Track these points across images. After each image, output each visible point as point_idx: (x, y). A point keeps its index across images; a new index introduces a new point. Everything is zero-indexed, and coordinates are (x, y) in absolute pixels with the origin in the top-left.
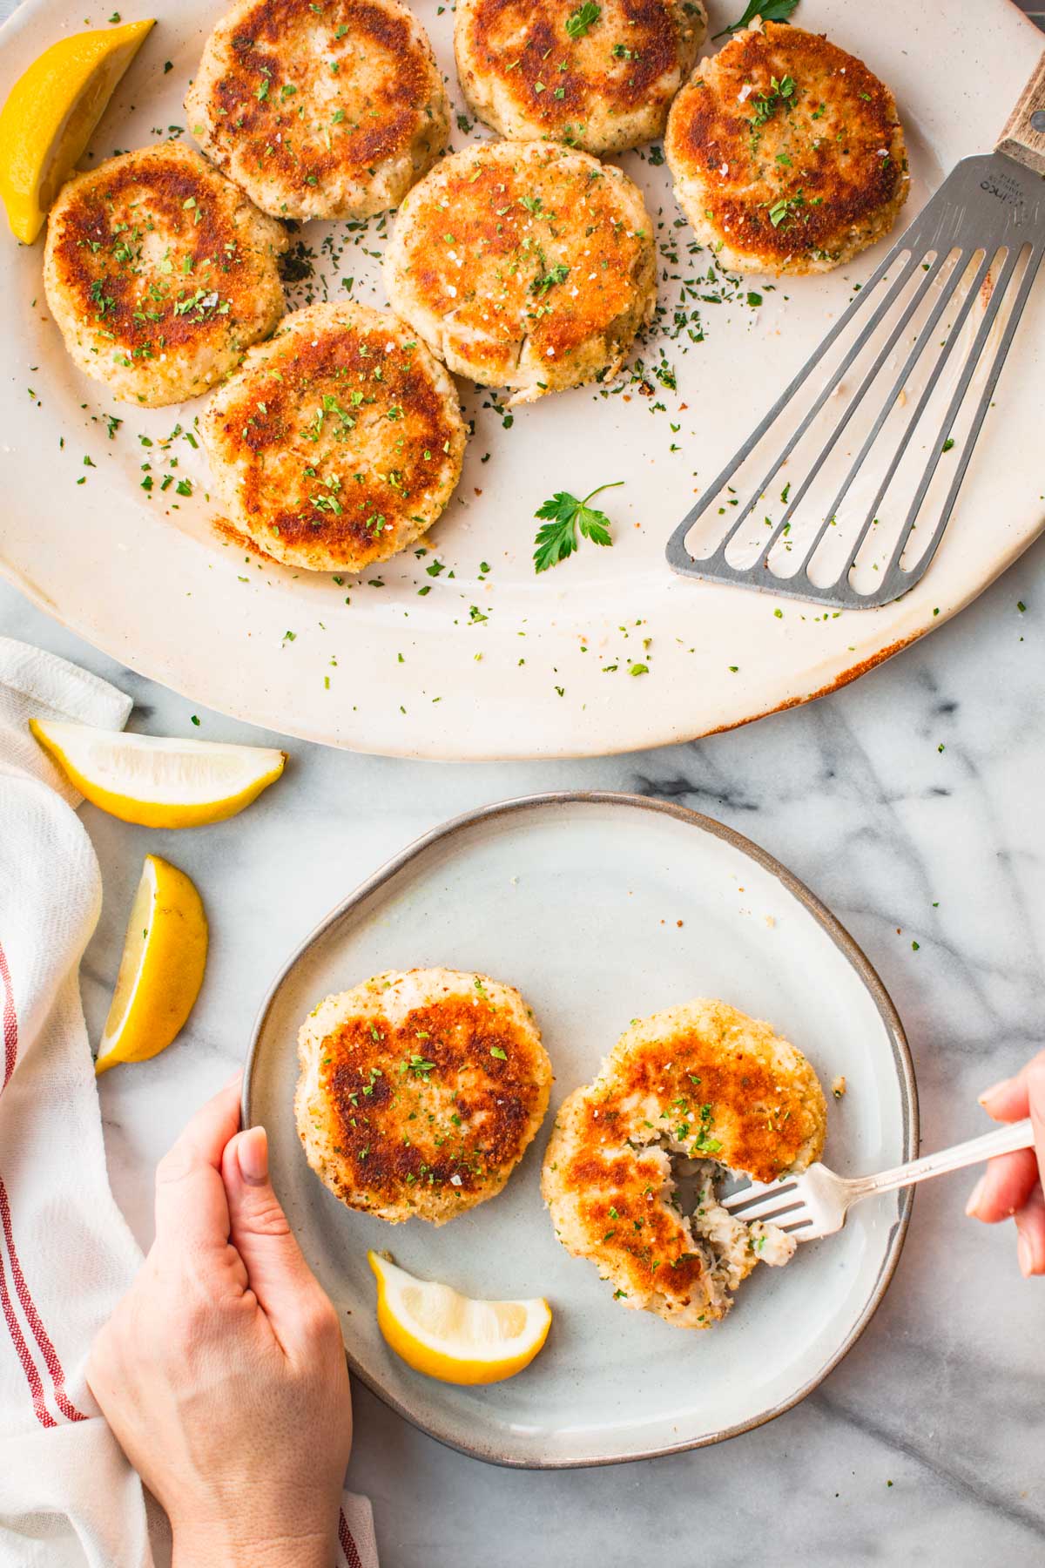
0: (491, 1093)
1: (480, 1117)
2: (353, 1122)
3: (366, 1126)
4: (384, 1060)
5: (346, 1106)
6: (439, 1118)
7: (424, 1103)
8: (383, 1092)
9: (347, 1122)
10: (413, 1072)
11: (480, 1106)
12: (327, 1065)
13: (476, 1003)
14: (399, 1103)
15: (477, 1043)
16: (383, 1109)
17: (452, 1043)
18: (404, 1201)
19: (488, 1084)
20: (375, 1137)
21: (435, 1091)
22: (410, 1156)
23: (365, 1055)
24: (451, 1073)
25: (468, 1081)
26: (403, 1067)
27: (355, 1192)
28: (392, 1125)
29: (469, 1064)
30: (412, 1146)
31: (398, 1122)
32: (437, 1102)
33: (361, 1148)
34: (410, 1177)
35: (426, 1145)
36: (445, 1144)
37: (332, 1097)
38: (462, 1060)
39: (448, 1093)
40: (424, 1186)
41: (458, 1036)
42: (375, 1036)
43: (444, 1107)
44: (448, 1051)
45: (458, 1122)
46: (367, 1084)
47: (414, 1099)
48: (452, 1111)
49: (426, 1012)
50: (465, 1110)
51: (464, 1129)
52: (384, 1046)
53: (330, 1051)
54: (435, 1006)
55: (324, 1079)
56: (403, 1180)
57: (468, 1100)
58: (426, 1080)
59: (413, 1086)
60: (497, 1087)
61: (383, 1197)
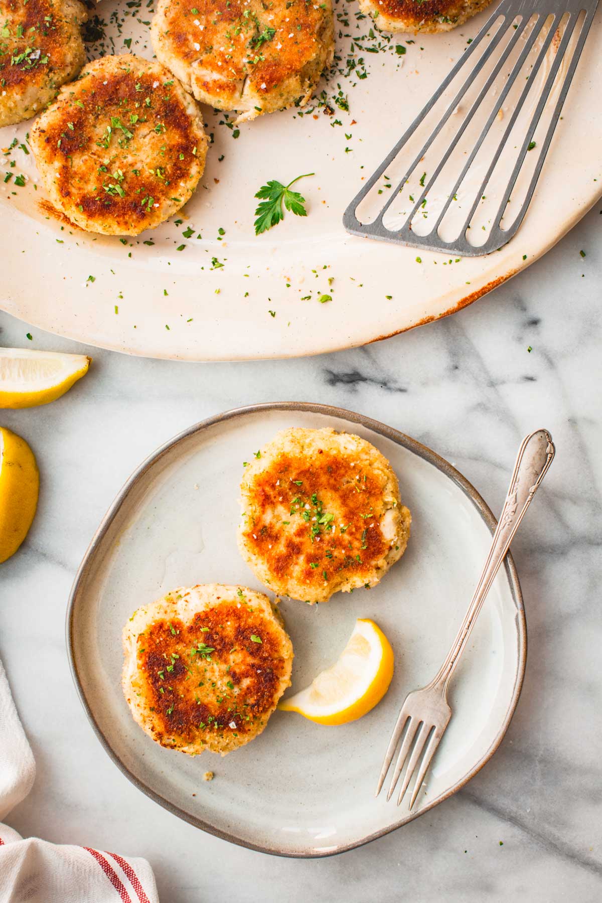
0: (253, 666)
1: (246, 682)
2: (162, 690)
3: (170, 692)
4: (180, 647)
5: (156, 680)
6: (219, 683)
7: (208, 675)
8: (180, 669)
9: (158, 690)
10: (200, 655)
11: (246, 675)
12: (142, 653)
13: (239, 606)
14: (192, 676)
15: (242, 633)
16: (181, 680)
17: (225, 633)
18: (199, 741)
19: (250, 660)
20: (177, 699)
21: (215, 666)
22: (201, 710)
23: (167, 645)
24: (225, 654)
25: (237, 658)
26: (193, 651)
27: (166, 736)
28: (188, 691)
29: (237, 647)
30: (202, 704)
31: (192, 688)
32: (217, 674)
33: (167, 707)
34: (202, 725)
35: (211, 703)
36: (223, 701)
37: (146, 674)
38: (232, 645)
39: (224, 667)
40: (211, 730)
41: (229, 629)
42: (173, 632)
43: (222, 677)
44: (222, 639)
45: (231, 686)
46: (169, 664)
47: (202, 672)
48: (227, 679)
49: (206, 614)
50: (236, 679)
51: (236, 691)
52: (180, 639)
53: (143, 644)
54: (212, 610)
55: (141, 662)
56: (197, 727)
57: (238, 671)
58: (209, 659)
59: (200, 664)
60: (256, 661)
61: (185, 739)
